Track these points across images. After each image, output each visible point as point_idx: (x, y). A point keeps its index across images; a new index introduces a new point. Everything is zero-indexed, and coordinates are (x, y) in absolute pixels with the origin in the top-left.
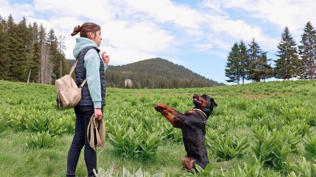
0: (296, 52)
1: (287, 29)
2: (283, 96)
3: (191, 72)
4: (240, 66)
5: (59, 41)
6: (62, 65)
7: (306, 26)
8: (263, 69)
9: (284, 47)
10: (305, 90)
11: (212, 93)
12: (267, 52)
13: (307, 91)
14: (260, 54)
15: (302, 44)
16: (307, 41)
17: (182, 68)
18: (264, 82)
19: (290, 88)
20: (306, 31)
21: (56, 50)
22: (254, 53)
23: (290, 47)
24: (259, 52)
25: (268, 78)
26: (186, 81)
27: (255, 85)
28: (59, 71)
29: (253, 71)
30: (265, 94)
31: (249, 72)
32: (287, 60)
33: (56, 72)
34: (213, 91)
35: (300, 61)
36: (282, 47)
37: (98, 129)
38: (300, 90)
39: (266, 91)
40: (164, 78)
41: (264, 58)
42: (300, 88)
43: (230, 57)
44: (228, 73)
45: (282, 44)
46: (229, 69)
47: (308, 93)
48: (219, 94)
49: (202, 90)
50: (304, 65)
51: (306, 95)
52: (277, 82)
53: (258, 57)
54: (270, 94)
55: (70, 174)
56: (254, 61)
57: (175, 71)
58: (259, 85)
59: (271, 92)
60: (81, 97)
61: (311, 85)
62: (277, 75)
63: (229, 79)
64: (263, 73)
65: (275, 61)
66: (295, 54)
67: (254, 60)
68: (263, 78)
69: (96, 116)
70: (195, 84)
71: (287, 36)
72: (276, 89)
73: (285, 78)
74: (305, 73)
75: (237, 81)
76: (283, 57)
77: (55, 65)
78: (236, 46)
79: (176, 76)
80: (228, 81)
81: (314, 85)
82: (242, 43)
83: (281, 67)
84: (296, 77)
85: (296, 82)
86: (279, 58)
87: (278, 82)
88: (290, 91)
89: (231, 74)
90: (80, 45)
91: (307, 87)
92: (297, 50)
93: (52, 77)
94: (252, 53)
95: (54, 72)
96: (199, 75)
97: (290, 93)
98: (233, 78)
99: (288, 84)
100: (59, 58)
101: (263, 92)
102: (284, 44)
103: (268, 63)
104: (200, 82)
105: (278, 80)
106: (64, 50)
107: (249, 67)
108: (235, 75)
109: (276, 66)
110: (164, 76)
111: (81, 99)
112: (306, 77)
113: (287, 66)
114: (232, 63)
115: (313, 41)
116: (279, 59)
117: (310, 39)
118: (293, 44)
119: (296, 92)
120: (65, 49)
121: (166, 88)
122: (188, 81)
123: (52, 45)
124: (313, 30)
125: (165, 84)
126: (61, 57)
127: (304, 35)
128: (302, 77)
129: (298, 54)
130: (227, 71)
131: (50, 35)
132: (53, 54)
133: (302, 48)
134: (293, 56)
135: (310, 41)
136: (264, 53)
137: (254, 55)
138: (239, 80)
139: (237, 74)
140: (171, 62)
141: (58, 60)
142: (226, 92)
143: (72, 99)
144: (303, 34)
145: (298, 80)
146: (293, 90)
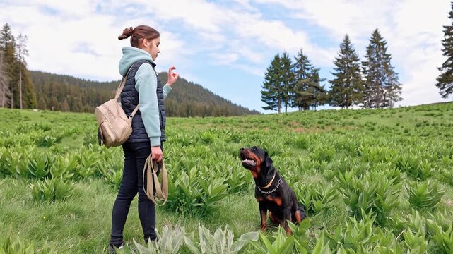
0: (358, 70)
1: (347, 38)
2: (343, 130)
3: (211, 93)
4: (282, 87)
5: (17, 42)
6: (22, 79)
7: (373, 35)
8: (313, 92)
9: (342, 63)
10: (371, 123)
11: (246, 125)
12: (319, 69)
13: (374, 125)
14: (309, 72)
15: (366, 60)
16: (374, 56)
17: (198, 87)
18: (316, 111)
19: (351, 119)
20: (373, 42)
21: (13, 56)
22: (302, 70)
23: (350, 62)
24: (308, 69)
25: (320, 105)
26: (205, 107)
27: (303, 114)
28: (18, 88)
29: (300, 95)
30: (318, 127)
31: (295, 96)
32: (346, 81)
33: (13, 89)
34: (247, 122)
35: (363, 83)
36: (340, 63)
37: (158, 174)
38: (364, 123)
39: (319, 123)
40: (173, 102)
41: (315, 77)
42: (364, 120)
43: (269, 74)
44: (265, 97)
45: (341, 58)
46: (267, 90)
47: (376, 127)
48: (256, 126)
49: (232, 121)
50: (368, 88)
51: (373, 129)
52: (332, 111)
53: (308, 75)
54: (326, 128)
55: (116, 235)
56: (302, 81)
57: (189, 92)
58: (309, 114)
59: (327, 125)
60: (131, 130)
61: (379, 115)
62: (332, 101)
63: (266, 105)
64: (313, 98)
65: (331, 82)
66: (357, 72)
67: (302, 79)
68: (313, 105)
69: (153, 157)
70: (218, 111)
71: (347, 48)
72: (333, 120)
73: (342, 106)
74: (370, 99)
75: (277, 108)
76: (341, 76)
77: (11, 79)
78: (277, 58)
79: (189, 99)
80: (266, 108)
81: (382, 117)
82: (285, 54)
83: (337, 90)
84: (357, 104)
85: (358, 112)
86: (336, 78)
87: (334, 111)
88: (352, 124)
89: (270, 98)
90: (128, 58)
91: (374, 118)
92: (360, 68)
93: (7, 96)
94: (299, 69)
95: (10, 88)
96: (223, 99)
97: (352, 127)
98: (272, 103)
99: (348, 114)
100: (18, 68)
101: (316, 125)
102: (343, 59)
103: (321, 84)
104: (224, 108)
105: (334, 108)
106: (25, 56)
107: (294, 89)
108: (274, 100)
109: (331, 89)
110: (172, 98)
111: (132, 134)
112: (370, 105)
113: (345, 89)
114: (271, 82)
115: (382, 56)
116: (335, 80)
117: (377, 52)
118: (355, 59)
119: (360, 126)
120: (28, 55)
121: (176, 116)
122: (208, 107)
123: (7, 49)
124: (382, 41)
125: (174, 110)
126: (20, 66)
127: (370, 47)
128: (365, 104)
129: (361, 73)
130: (263, 93)
131: (4, 32)
132: (9, 62)
133: (367, 65)
134: (354, 75)
135: (378, 56)
136: (316, 70)
137: (301, 72)
138: (280, 107)
139: (278, 98)
140: (183, 79)
141: (15, 71)
142: (265, 124)
143: (119, 133)
144: (368, 46)
145: (361, 108)
146: (356, 122)
